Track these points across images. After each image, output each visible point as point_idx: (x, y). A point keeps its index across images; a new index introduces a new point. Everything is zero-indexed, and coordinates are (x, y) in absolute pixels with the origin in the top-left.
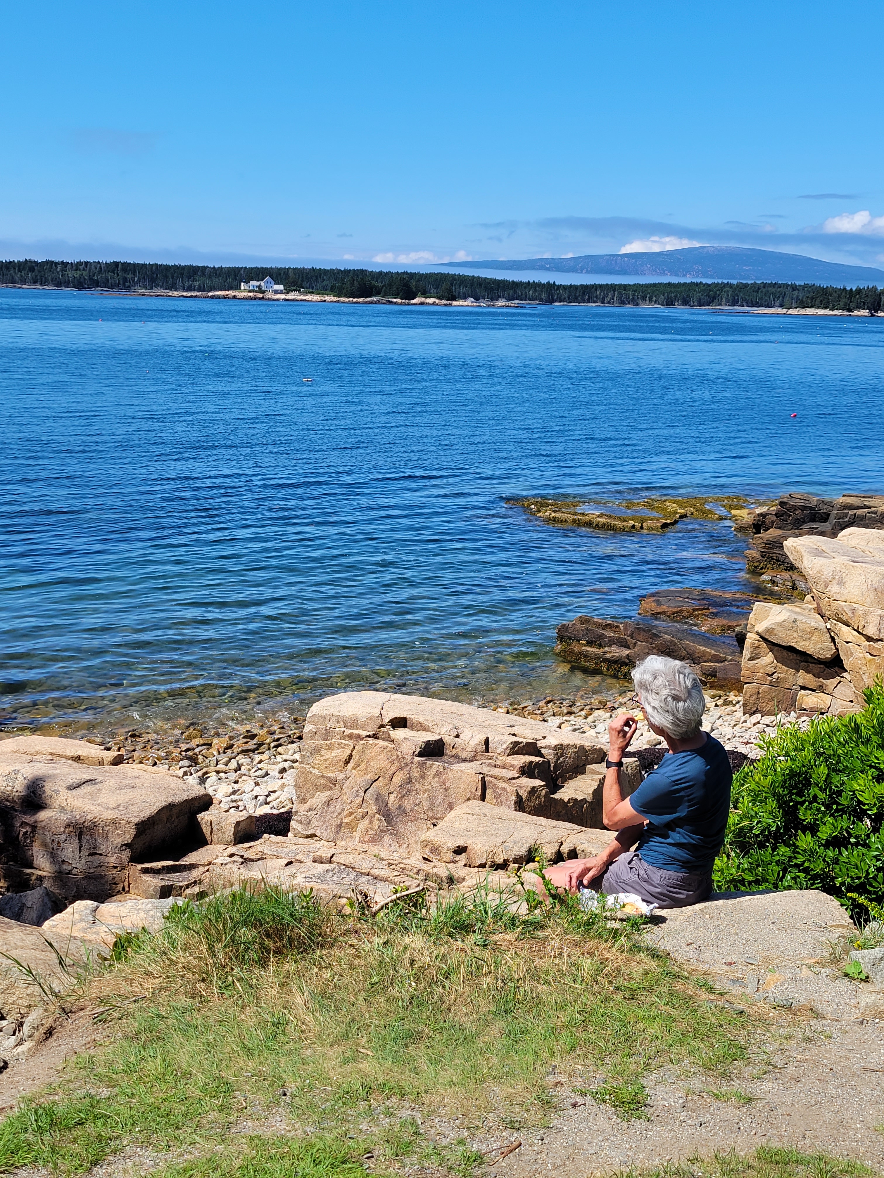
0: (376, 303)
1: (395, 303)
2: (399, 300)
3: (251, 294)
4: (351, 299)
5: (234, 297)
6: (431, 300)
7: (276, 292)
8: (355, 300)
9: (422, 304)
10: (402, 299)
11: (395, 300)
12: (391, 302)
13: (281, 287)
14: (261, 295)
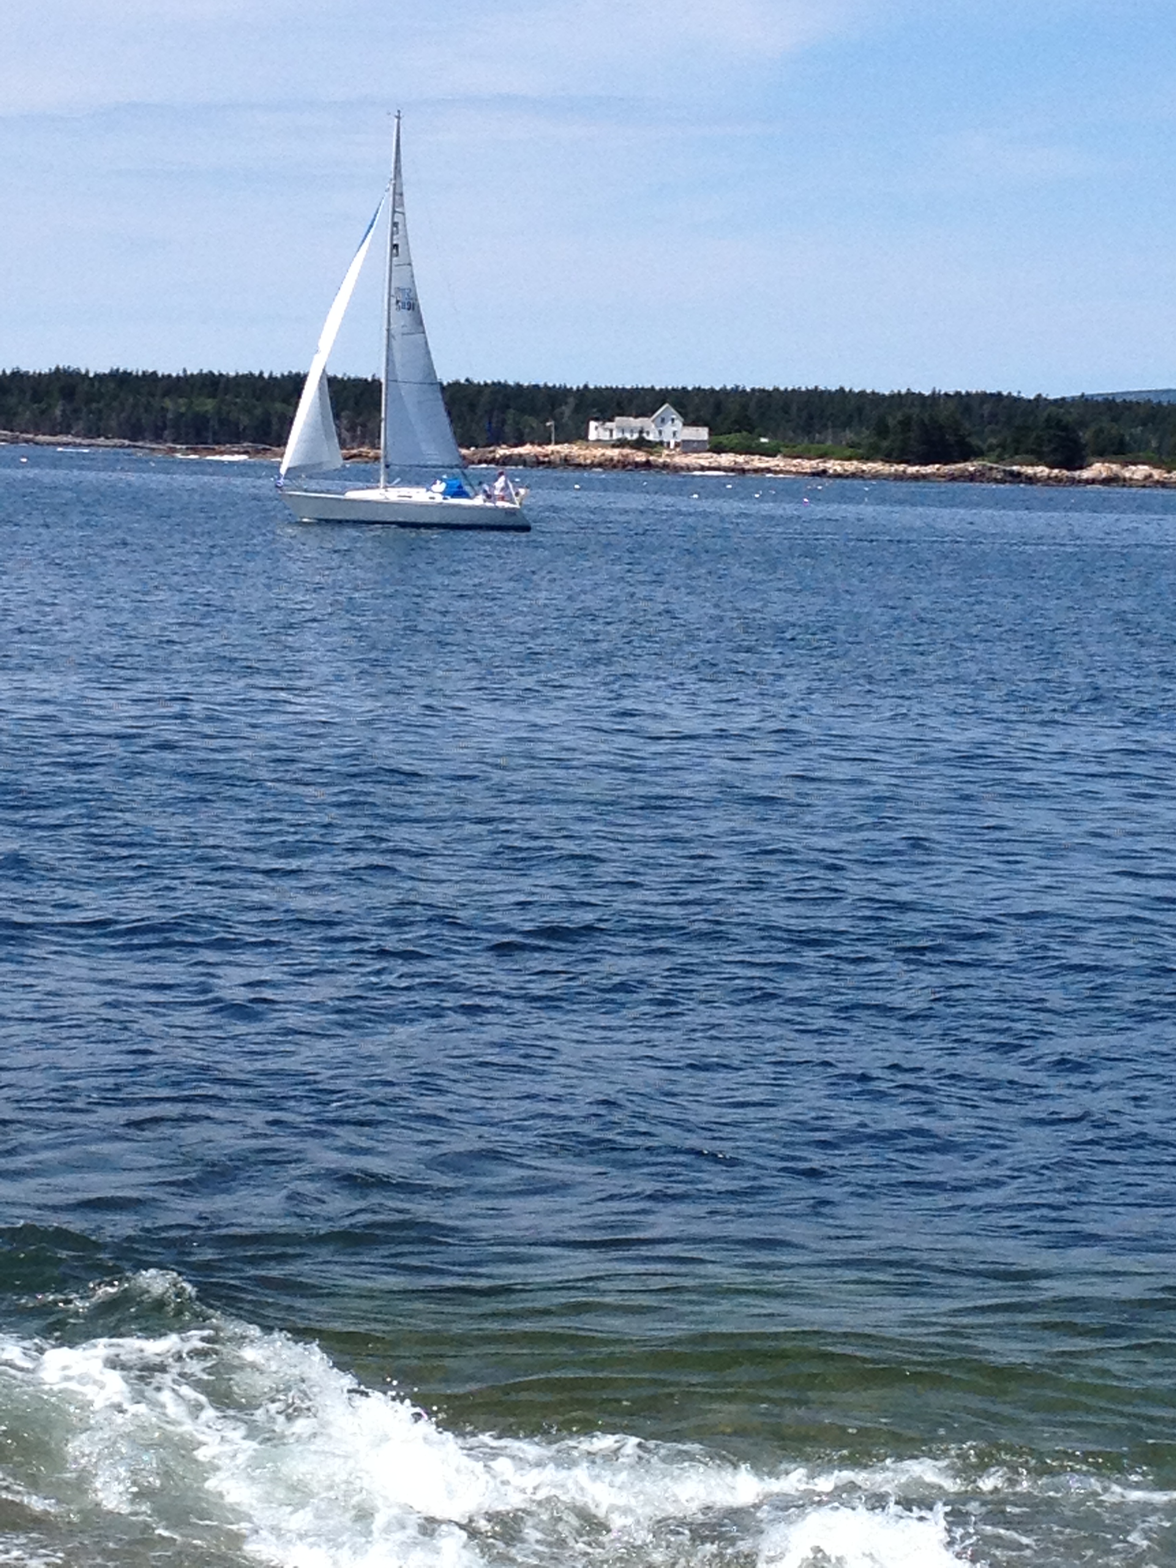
0: (971, 477)
1: (1031, 480)
2: (1042, 470)
3: (615, 453)
4: (901, 467)
5: (567, 462)
6: (1140, 471)
7: (687, 446)
8: (912, 470)
9: (1108, 481)
10: (1052, 467)
11: (1029, 470)
12: (1017, 477)
13: (702, 434)
14: (640, 457)
